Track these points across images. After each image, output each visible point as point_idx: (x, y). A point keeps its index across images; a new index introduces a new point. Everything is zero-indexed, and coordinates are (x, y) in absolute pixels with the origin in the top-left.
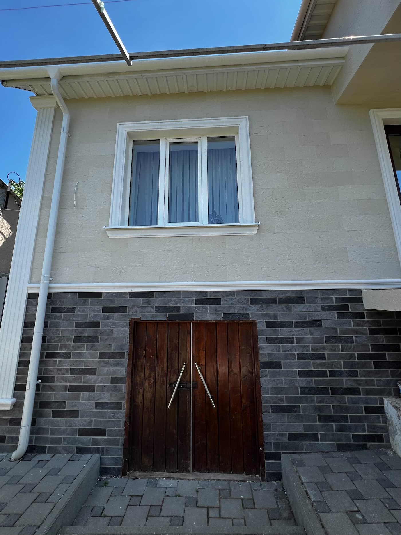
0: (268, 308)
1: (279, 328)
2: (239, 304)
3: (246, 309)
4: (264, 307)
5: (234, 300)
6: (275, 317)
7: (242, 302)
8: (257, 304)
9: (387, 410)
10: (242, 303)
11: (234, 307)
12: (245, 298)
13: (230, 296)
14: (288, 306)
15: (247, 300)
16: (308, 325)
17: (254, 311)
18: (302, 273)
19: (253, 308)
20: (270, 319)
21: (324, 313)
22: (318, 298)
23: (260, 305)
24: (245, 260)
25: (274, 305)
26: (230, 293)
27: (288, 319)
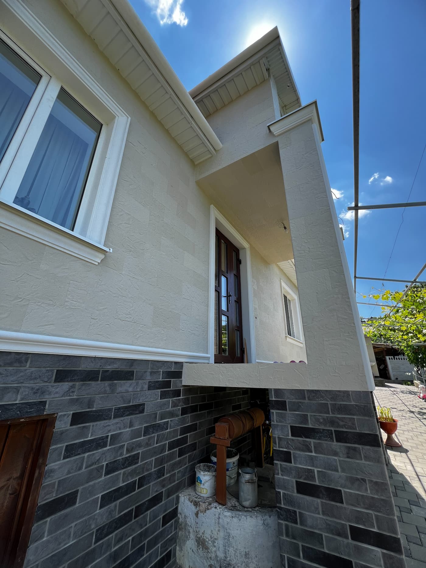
0: (83, 387)
1: (91, 424)
2: (32, 382)
3: (43, 393)
4: (77, 387)
5: (22, 374)
6: (90, 403)
7: (40, 377)
8: (68, 381)
9: (182, 509)
10: (38, 381)
11: (17, 390)
12: (49, 369)
13: (18, 365)
14: (113, 383)
15: (50, 373)
16: (130, 412)
17: (57, 395)
18: (139, 336)
19: (57, 390)
20: (82, 408)
21: (150, 392)
22: (147, 371)
23: (71, 384)
24: (68, 300)
25: (93, 383)
26: (18, 357)
27: (107, 405)
